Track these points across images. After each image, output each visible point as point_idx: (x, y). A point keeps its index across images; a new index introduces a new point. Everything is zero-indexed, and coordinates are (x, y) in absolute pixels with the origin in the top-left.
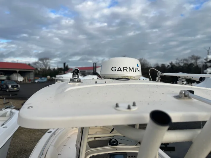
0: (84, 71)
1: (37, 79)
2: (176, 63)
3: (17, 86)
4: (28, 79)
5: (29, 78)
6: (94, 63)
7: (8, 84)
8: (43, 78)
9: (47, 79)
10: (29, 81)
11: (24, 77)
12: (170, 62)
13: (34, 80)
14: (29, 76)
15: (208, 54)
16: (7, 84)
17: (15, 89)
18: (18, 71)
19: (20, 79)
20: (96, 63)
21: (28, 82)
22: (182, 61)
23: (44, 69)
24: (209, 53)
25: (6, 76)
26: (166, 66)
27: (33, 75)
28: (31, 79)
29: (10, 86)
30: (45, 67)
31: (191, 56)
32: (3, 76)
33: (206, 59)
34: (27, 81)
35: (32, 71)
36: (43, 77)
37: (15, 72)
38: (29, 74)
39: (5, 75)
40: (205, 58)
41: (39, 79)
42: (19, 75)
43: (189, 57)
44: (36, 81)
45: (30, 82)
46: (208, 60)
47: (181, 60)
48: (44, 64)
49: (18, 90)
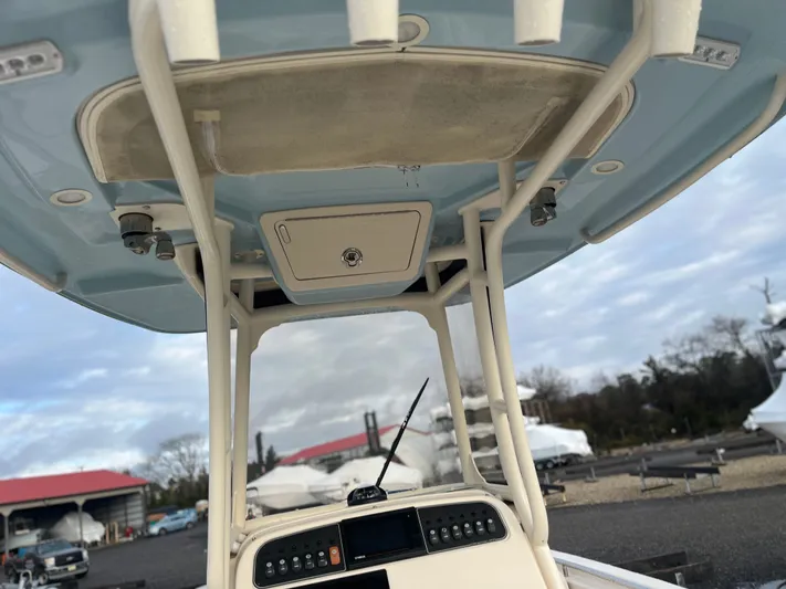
0: (336, 454)
1: (156, 521)
2: (669, 359)
3: (78, 557)
4: (120, 530)
5: (126, 521)
6: (366, 416)
7: (43, 553)
8: (180, 513)
9: (198, 514)
10: (127, 535)
11: (104, 525)
12: (646, 359)
13: (147, 524)
14: (126, 514)
15: (769, 302)
16: (42, 557)
17: (72, 568)
18: (80, 501)
19: (93, 531)
20: (373, 415)
21: (125, 539)
22: (687, 347)
23: (182, 481)
24: (772, 299)
25: (38, 531)
26: (639, 378)
27: (140, 508)
28: (131, 524)
29: (50, 562)
30: (189, 471)
31: (710, 322)
32: (27, 531)
33: (766, 321)
34: (117, 536)
35: (138, 493)
36: (181, 506)
37: (70, 508)
38: (126, 509)
39: (32, 527)
40: (762, 316)
41: (167, 517)
42: (87, 517)
43: (707, 328)
44: (155, 530)
45: (131, 539)
46: (776, 321)
47: (682, 345)
48: (181, 457)
49: (80, 571)
